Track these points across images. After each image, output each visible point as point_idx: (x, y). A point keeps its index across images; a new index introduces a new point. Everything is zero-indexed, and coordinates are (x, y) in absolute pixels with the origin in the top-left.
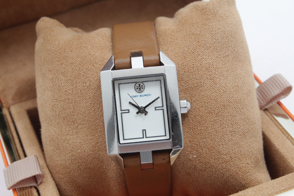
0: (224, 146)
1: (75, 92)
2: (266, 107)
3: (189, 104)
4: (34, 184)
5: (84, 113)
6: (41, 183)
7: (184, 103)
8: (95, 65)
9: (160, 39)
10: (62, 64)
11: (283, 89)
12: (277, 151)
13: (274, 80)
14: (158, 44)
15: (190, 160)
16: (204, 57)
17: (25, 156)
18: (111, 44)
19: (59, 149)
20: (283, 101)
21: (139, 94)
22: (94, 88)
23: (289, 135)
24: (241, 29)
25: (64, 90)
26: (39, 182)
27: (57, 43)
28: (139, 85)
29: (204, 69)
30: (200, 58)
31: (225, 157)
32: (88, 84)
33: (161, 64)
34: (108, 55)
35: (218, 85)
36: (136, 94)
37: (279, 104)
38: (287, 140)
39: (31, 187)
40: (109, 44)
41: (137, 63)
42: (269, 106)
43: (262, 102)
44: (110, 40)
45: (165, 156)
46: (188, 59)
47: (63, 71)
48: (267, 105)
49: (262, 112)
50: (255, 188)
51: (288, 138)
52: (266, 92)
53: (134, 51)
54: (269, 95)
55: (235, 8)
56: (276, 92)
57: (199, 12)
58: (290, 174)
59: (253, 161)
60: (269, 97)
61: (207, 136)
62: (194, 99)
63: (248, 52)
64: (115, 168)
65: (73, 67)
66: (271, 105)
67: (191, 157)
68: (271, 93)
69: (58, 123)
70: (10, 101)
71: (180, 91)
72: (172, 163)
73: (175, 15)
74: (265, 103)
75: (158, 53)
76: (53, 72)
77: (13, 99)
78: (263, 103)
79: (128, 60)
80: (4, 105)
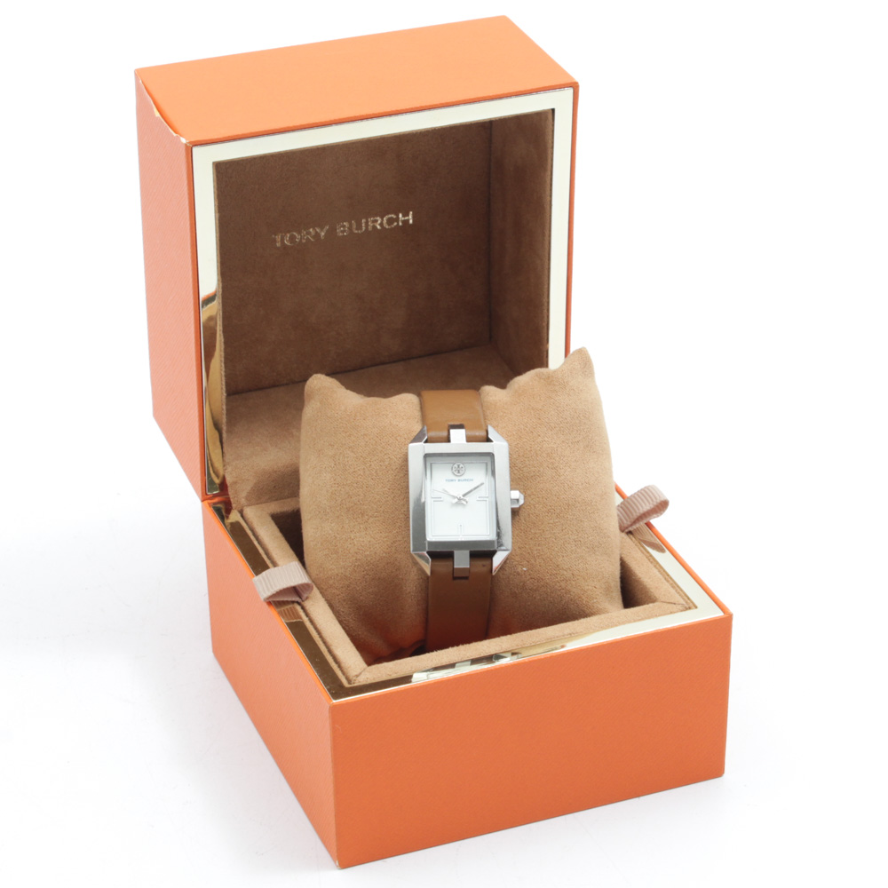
0: (565, 558)
1: (368, 472)
2: (630, 529)
3: (522, 496)
4: (297, 599)
5: (379, 501)
6: (307, 598)
7: (516, 494)
8: (398, 438)
9: (488, 412)
10: (350, 436)
11: (655, 503)
12: (638, 581)
13: (645, 493)
14: (485, 419)
15: (518, 574)
16: (546, 439)
17: (275, 565)
18: (420, 413)
19: (337, 552)
20: (655, 521)
21: (457, 478)
22: (394, 468)
23: (657, 563)
24: (600, 410)
25: (351, 470)
26: (305, 596)
27: (343, 408)
28: (459, 466)
29: (544, 455)
30: (540, 439)
31: (565, 573)
32: (387, 463)
33: (488, 440)
34: (417, 427)
35: (563, 477)
36: (454, 478)
37: (649, 525)
38: (654, 569)
39: (293, 602)
40: (417, 414)
41: (458, 436)
42: (634, 527)
43: (625, 522)
44: (418, 408)
45: (486, 562)
46: (525, 440)
47: (351, 444)
48: (631, 525)
49: (623, 535)
50: (602, 616)
51: (655, 566)
52: (631, 506)
53: (452, 423)
54: (635, 511)
55: (594, 381)
56: (646, 507)
57: (542, 381)
58: (651, 605)
59: (603, 586)
60: (635, 515)
61: (543, 543)
62: (529, 492)
63: (607, 443)
64: (416, 578)
65: (367, 440)
66: (637, 525)
67: (519, 570)
68: (639, 509)
69: (338, 517)
70: (243, 501)
71: (512, 480)
72: (494, 574)
73: (508, 385)
74: (629, 523)
75: (485, 428)
76: (336, 447)
77: (247, 498)
78: (627, 523)
79: (445, 434)
80: (234, 506)
